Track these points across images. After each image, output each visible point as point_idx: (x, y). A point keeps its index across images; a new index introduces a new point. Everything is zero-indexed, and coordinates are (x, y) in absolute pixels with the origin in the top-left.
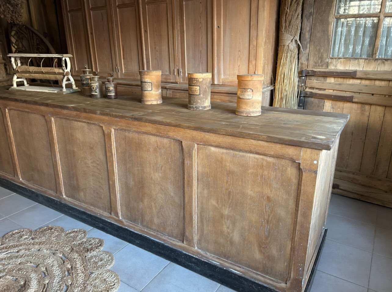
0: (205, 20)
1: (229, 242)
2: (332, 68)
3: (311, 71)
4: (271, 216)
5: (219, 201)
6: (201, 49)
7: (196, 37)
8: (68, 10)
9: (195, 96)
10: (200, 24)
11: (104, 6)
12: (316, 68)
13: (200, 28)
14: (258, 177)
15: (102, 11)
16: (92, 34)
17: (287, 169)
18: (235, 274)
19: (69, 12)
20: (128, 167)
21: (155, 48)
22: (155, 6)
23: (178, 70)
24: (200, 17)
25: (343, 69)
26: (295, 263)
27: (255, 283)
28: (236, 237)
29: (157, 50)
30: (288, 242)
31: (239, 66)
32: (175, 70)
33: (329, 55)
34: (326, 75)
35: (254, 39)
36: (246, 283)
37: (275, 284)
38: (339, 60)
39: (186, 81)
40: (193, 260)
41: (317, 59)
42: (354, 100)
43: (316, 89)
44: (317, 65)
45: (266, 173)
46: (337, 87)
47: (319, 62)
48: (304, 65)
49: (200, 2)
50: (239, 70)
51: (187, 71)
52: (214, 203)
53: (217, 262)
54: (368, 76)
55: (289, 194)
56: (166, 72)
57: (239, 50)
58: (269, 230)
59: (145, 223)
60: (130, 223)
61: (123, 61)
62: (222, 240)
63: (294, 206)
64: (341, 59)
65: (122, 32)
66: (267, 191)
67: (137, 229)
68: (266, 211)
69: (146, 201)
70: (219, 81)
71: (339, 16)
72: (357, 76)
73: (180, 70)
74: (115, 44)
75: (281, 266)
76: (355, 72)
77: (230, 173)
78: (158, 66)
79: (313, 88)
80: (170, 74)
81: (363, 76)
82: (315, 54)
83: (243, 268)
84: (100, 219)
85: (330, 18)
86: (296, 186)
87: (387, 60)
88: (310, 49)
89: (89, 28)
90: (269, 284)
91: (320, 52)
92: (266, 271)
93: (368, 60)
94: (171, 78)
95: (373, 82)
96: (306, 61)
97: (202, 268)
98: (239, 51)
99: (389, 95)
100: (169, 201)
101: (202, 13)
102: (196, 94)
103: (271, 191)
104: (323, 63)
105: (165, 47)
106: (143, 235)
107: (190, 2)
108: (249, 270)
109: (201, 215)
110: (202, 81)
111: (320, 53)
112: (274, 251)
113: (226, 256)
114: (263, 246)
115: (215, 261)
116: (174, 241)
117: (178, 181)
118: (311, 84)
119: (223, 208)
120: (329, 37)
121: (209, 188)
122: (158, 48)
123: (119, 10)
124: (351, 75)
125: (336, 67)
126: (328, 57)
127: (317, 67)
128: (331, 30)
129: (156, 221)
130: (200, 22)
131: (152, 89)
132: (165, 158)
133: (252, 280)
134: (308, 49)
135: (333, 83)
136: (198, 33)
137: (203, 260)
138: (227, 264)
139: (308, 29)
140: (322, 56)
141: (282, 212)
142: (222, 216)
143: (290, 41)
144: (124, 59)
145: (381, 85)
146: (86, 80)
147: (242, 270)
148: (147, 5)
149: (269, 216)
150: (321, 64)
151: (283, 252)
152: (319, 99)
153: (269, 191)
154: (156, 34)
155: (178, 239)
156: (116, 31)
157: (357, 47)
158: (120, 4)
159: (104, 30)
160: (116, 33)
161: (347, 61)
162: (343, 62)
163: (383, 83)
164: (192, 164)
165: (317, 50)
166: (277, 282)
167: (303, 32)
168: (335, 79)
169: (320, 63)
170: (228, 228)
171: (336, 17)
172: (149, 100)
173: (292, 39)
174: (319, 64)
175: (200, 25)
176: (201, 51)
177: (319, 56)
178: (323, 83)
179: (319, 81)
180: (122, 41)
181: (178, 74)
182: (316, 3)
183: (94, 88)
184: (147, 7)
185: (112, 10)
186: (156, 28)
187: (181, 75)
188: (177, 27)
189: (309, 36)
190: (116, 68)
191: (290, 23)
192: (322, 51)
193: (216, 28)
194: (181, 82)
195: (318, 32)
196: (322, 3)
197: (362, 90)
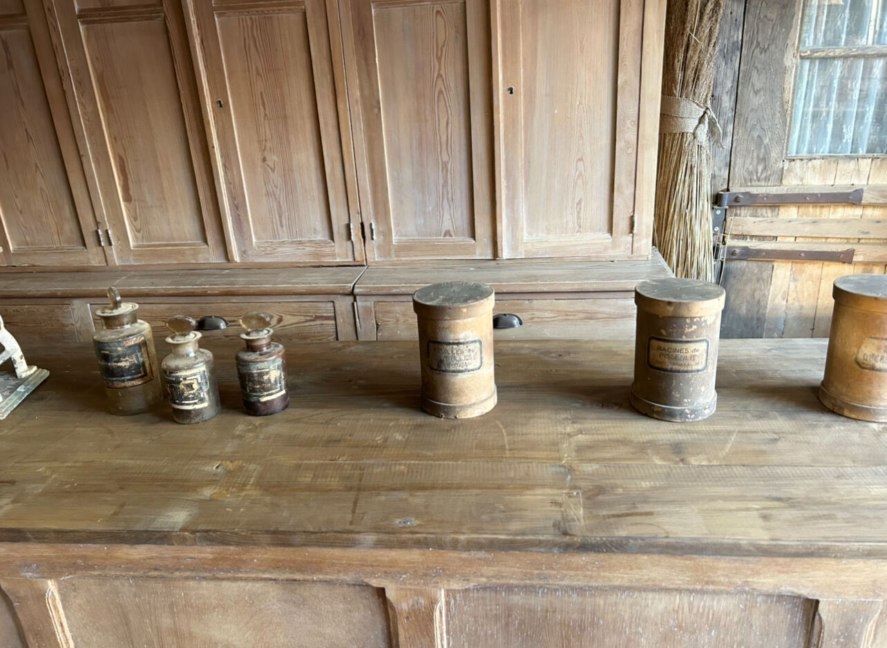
0: (459, 67)
2: (791, 184)
3: (743, 194)
6: (445, 158)
7: (426, 121)
10: (440, 81)
11: (12, 16)
12: (752, 186)
13: (441, 92)
21: (264, 160)
22: (251, 19)
23: (362, 224)
24: (439, 59)
25: (820, 184)
29: (272, 166)
31: (579, 203)
32: (352, 226)
33: (784, 151)
34: (777, 202)
35: (629, 125)
38: (810, 163)
39: (393, 256)
41: (755, 162)
42: (856, 259)
43: (752, 237)
44: (755, 177)
46: (808, 230)
47: (760, 171)
48: (717, 179)
49: (438, 12)
50: (579, 213)
51: (397, 225)
56: (315, 231)
57: (579, 156)
61: (126, 207)
64: (815, 159)
65: (108, 108)
71: (809, 52)
72: (864, 200)
73: (371, 225)
76: (858, 192)
78: (280, 217)
79: (743, 237)
80: (332, 238)
81: (877, 200)
82: (748, 151)
85: (786, 56)
88: (735, 138)
91: (761, 145)
93: (879, 160)
94: (337, 250)
96: (725, 169)
98: (580, 159)
101: (443, 46)
102: (695, 368)
104: (769, 172)
105: (305, 158)
107: (397, 12)
111: (763, 146)
118: (740, 227)
120: (786, 107)
122: (275, 158)
123: (87, 30)
124: (849, 200)
125: (802, 180)
126: (782, 156)
127: (753, 183)
128: (790, 88)
130: (440, 76)
131: (482, 362)
134: (729, 139)
135: (796, 220)
136: (433, 111)
139: (729, 84)
140: (767, 153)
143: (697, 122)
144: (128, 199)
146: (130, 355)
148: (220, 15)
150: (763, 176)
152: (760, 263)
154: (266, 115)
156: (82, 105)
157: (847, 127)
158: (92, 7)
160: (85, 114)
161: (829, 163)
162: (821, 168)
165: (753, 139)
168: (800, 210)
169: (762, 172)
171: (802, 55)
172: (473, 401)
173: (703, 116)
174: (759, 175)
175: (440, 85)
176: (445, 165)
177: (758, 156)
178: (771, 222)
179: (761, 219)
180: (114, 139)
181: (364, 237)
182: (750, 17)
183: (190, 386)
184: (220, 22)
185: (56, 28)
186: (262, 94)
187: (372, 239)
188: (353, 90)
189: (732, 104)
190: (97, 232)
191: (697, 71)
192: (766, 141)
193: (505, 96)
194: (377, 259)
195: (756, 93)
196: (766, 16)
197: (867, 233)
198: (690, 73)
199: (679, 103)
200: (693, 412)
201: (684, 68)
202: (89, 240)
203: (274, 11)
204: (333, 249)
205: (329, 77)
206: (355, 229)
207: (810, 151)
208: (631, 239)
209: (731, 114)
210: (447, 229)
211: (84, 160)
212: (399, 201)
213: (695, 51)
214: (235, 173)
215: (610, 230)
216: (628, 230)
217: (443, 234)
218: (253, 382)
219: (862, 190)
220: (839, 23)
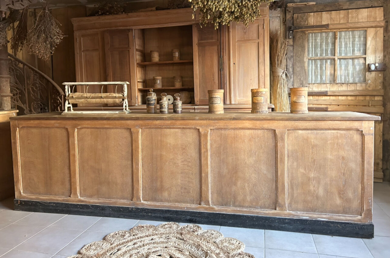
1: (315, 198)
2: (310, 90)
4: (346, 170)
5: (306, 168)
9: (260, 104)
14: (335, 144)
17: (354, 136)
18: (323, 221)
20: (222, 158)
25: (318, 90)
26: (366, 198)
27: (339, 222)
28: (321, 192)
30: (359, 185)
35: (262, 71)
36: (332, 225)
37: (353, 218)
38: (314, 85)
40: (287, 220)
41: (300, 84)
42: (329, 110)
45: (340, 141)
46: (315, 102)
52: (302, 170)
53: (307, 216)
54: (335, 94)
55: (356, 152)
58: (345, 180)
59: (237, 204)
60: (222, 207)
62: (309, 198)
63: (361, 160)
66: (342, 153)
67: (230, 210)
68: (342, 167)
69: (239, 183)
70: (235, 101)
72: (328, 94)
75: (355, 204)
76: (327, 92)
77: (314, 146)
81: (332, 94)
82: (297, 81)
83: (328, 215)
84: (188, 212)
85: (304, 59)
86: (360, 146)
87: (343, 84)
88: (294, 79)
90: (349, 220)
92: (345, 212)
93: (332, 84)
95: (337, 97)
96: (292, 86)
97: (294, 225)
98: (251, 80)
99: (348, 105)
100: (262, 179)
102: (261, 102)
103: (344, 153)
106: (236, 214)
108: (333, 215)
109: (291, 183)
110: (265, 94)
112: (350, 195)
113: (313, 210)
114: (341, 193)
115: (305, 216)
116: (267, 210)
117: (271, 161)
119: (310, 172)
120: (306, 71)
121: (298, 161)
124: (325, 94)
125: (312, 89)
126: (307, 83)
128: (306, 66)
129: (248, 198)
131: (220, 103)
132: (259, 145)
133: (337, 221)
134: (292, 79)
135: (312, 100)
137: (295, 218)
138: (315, 216)
139: (291, 65)
140: (302, 82)
141: (353, 165)
142: (309, 179)
143: (282, 73)
145: (342, 99)
147: (327, 216)
149: (344, 170)
151: (356, 193)
153: (343, 153)
155: (271, 208)
157: (323, 76)
161: (319, 85)
162: (317, 86)
163: (344, 98)
164: (284, 145)
165: (298, 79)
166: (355, 217)
167: (288, 68)
168: (313, 97)
170: (314, 187)
171: (309, 58)
172: (218, 110)
173: (284, 72)
182: (294, 50)
183: (164, 106)
189: (292, 70)
191: (281, 61)
192: (302, 79)
193: (233, 65)
195: (298, 67)
196: (298, 50)
197: (331, 103)
198: (279, 62)
199: (277, 69)
200: (262, 111)
201: (278, 61)
207: (315, 81)
209: (292, 73)
213: (280, 57)
218: (176, 106)
219: (327, 91)
220: (317, 51)
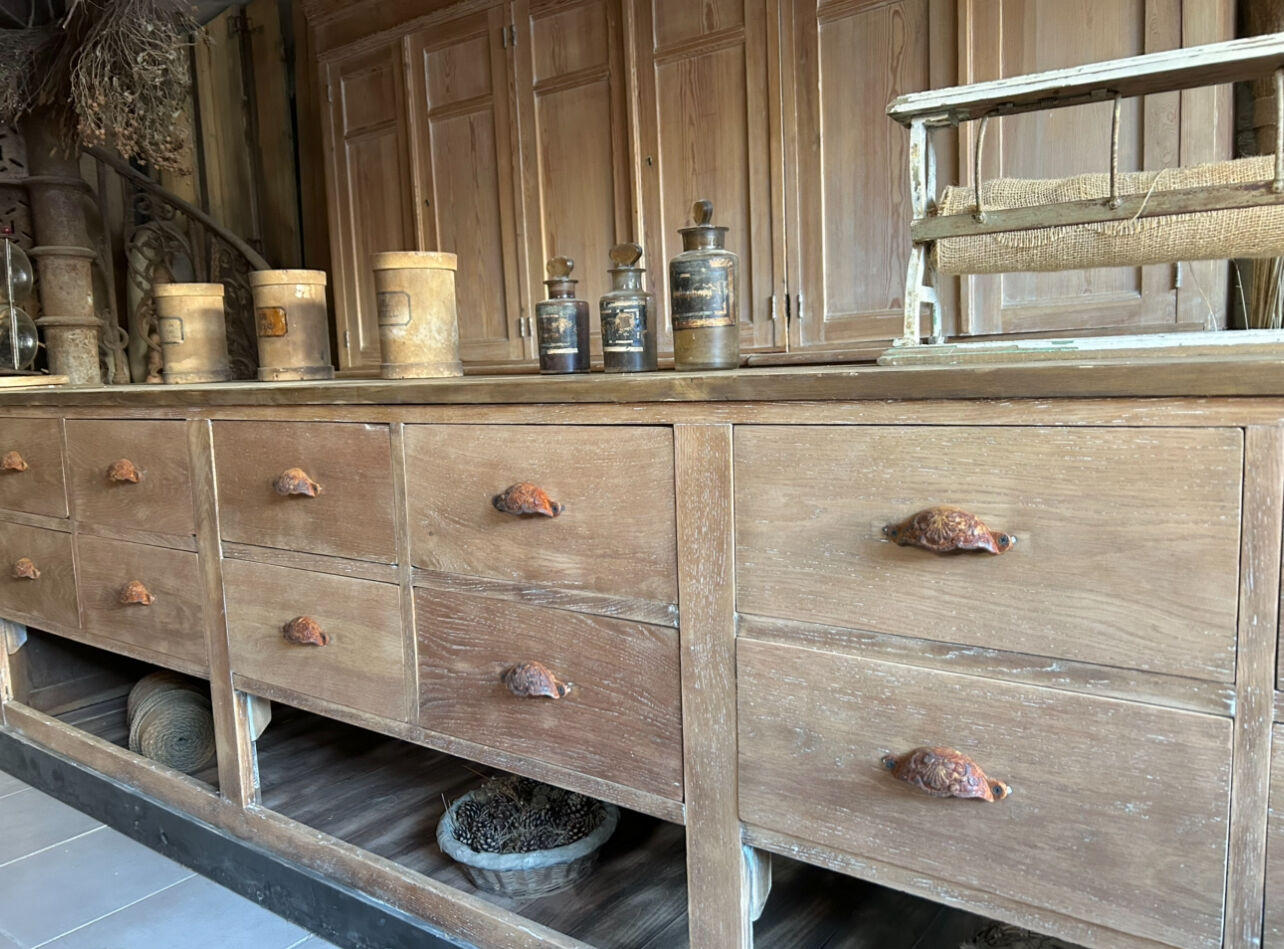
0: (920, 76)
7: (875, 152)
8: (346, 131)
11: (481, 97)
15: (471, 115)
16: (428, 203)
19: (347, 138)
22: (690, 61)
23: (788, 297)
24: (894, 71)
32: (774, 299)
39: (823, 338)
49: (896, 12)
51: (831, 296)
65: (548, 182)
73: (798, 297)
74: (518, 232)
80: (751, 318)
89: (417, 182)
94: (756, 334)
101: (900, 53)
107: (847, 22)
123: (541, 102)
130: (894, 92)
148: (659, 64)
154: (694, 170)
156: (527, 181)
158: (548, 76)
159: (478, 186)
160: (527, 189)
180: (549, 215)
181: (789, 315)
184: (660, 71)
185: (514, 104)
186: (693, 145)
187: (798, 316)
188: (789, 125)
190: (520, 321)
194: (802, 345)
202: (512, 331)
203: (713, 47)
204: (750, 332)
205: (764, 113)
206: (778, 302)
208: (1174, 297)
210: (895, 296)
211: (519, 240)
212: (835, 263)
214: (656, 241)
215: (1139, 287)
216: (1169, 285)
217: (889, 304)
